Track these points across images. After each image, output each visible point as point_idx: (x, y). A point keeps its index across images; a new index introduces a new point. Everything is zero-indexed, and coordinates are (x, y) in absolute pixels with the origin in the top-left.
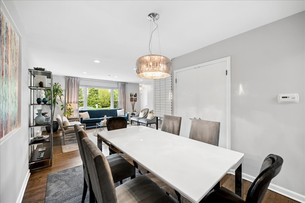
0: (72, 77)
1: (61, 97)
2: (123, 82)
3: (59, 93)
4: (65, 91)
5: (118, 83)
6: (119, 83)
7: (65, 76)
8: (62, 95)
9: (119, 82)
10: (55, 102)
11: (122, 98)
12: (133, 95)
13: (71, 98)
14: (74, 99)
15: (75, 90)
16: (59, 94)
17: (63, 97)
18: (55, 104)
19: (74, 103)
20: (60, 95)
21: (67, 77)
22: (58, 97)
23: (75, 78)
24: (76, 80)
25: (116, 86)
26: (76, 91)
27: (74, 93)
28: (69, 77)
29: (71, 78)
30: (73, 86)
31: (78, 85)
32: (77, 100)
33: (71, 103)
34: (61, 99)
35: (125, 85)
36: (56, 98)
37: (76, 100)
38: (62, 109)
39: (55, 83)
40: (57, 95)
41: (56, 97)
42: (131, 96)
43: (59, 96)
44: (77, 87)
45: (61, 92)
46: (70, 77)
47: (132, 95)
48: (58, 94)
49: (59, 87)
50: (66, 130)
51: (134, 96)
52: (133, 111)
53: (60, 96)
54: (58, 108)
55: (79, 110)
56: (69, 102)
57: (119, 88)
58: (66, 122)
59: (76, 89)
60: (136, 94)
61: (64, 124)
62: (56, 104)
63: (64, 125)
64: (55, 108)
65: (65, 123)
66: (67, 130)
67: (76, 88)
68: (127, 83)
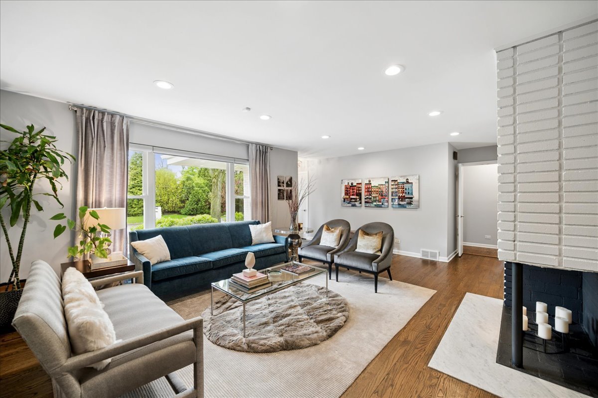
0: (103, 113)
1: (56, 183)
2: (263, 145)
3: (45, 168)
4: (75, 159)
5: (247, 145)
6: (250, 144)
7: (75, 106)
8: (62, 174)
9: (252, 143)
10: (29, 202)
11: (258, 191)
12: (283, 183)
13: (100, 185)
14: (111, 191)
15: (112, 160)
16: (46, 171)
17: (64, 186)
18: (27, 211)
19: (110, 205)
20: (51, 175)
21: (81, 108)
22: (41, 183)
23: (113, 115)
24: (116, 124)
25: (241, 153)
26: (119, 164)
27: (112, 167)
28: (90, 109)
29: (97, 113)
30: (108, 145)
31: (125, 143)
32: (123, 194)
33: (98, 205)
34: (54, 189)
35: (266, 152)
36: (31, 187)
37: (116, 195)
38: (59, 231)
39: (28, 127)
40: (39, 175)
41: (33, 182)
42: (279, 186)
43: (48, 177)
44: (122, 149)
45: (57, 163)
46: (95, 109)
47: (281, 181)
48: (42, 169)
49: (49, 143)
50: (89, 383)
51: (287, 183)
52: (295, 229)
53: (51, 179)
54: (42, 224)
55: (129, 231)
56: (90, 201)
57: (250, 159)
58: (88, 332)
59: (119, 155)
60: (291, 180)
61: (79, 345)
62: (33, 209)
63: (73, 350)
64: (28, 225)
65: (81, 337)
66: (99, 379)
67: (119, 152)
68: (272, 148)
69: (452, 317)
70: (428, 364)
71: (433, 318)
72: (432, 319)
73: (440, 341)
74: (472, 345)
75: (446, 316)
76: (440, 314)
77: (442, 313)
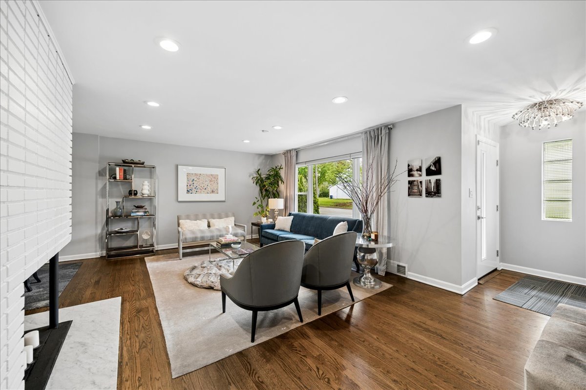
6: (362, 134)
51: (429, 170)
60: (438, 162)
68: (391, 126)
69: (121, 338)
70: (122, 298)
71: (141, 327)
72: (141, 325)
73: (121, 311)
74: (93, 321)
75: (128, 337)
76: (137, 336)
77: (136, 339)
